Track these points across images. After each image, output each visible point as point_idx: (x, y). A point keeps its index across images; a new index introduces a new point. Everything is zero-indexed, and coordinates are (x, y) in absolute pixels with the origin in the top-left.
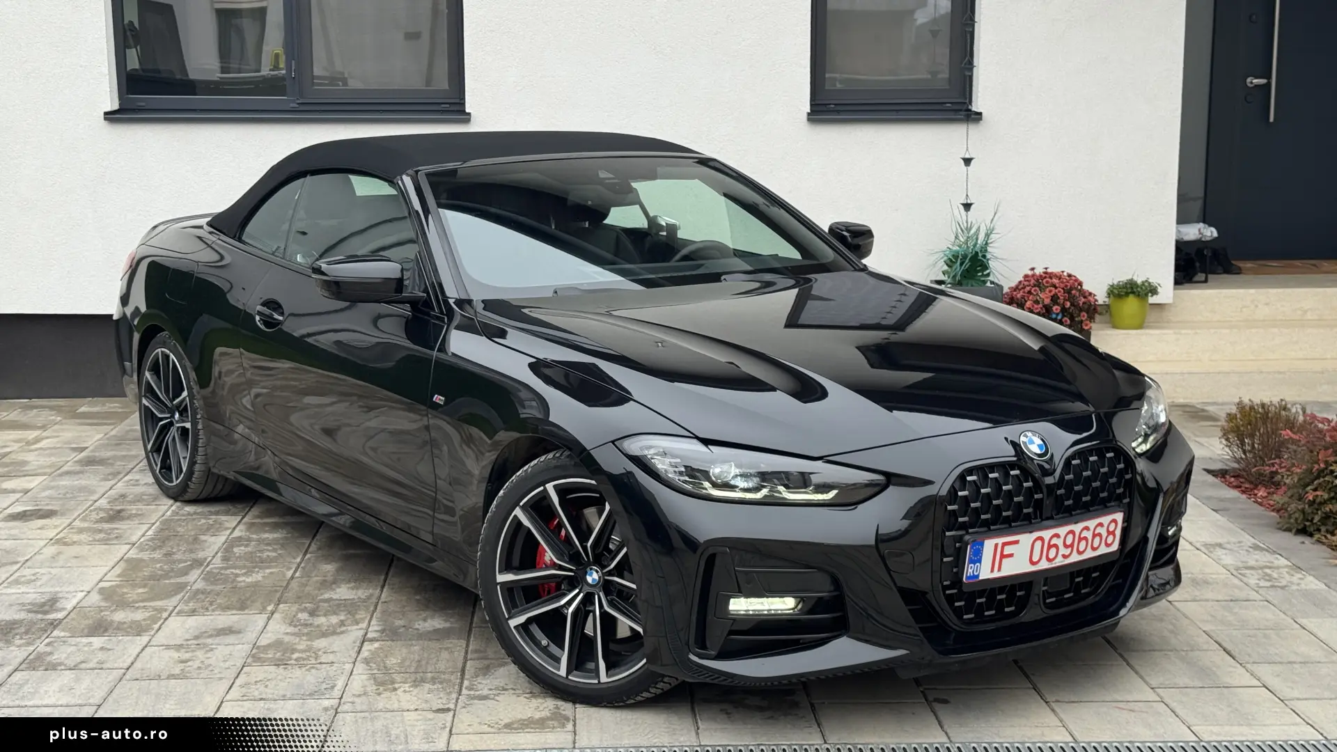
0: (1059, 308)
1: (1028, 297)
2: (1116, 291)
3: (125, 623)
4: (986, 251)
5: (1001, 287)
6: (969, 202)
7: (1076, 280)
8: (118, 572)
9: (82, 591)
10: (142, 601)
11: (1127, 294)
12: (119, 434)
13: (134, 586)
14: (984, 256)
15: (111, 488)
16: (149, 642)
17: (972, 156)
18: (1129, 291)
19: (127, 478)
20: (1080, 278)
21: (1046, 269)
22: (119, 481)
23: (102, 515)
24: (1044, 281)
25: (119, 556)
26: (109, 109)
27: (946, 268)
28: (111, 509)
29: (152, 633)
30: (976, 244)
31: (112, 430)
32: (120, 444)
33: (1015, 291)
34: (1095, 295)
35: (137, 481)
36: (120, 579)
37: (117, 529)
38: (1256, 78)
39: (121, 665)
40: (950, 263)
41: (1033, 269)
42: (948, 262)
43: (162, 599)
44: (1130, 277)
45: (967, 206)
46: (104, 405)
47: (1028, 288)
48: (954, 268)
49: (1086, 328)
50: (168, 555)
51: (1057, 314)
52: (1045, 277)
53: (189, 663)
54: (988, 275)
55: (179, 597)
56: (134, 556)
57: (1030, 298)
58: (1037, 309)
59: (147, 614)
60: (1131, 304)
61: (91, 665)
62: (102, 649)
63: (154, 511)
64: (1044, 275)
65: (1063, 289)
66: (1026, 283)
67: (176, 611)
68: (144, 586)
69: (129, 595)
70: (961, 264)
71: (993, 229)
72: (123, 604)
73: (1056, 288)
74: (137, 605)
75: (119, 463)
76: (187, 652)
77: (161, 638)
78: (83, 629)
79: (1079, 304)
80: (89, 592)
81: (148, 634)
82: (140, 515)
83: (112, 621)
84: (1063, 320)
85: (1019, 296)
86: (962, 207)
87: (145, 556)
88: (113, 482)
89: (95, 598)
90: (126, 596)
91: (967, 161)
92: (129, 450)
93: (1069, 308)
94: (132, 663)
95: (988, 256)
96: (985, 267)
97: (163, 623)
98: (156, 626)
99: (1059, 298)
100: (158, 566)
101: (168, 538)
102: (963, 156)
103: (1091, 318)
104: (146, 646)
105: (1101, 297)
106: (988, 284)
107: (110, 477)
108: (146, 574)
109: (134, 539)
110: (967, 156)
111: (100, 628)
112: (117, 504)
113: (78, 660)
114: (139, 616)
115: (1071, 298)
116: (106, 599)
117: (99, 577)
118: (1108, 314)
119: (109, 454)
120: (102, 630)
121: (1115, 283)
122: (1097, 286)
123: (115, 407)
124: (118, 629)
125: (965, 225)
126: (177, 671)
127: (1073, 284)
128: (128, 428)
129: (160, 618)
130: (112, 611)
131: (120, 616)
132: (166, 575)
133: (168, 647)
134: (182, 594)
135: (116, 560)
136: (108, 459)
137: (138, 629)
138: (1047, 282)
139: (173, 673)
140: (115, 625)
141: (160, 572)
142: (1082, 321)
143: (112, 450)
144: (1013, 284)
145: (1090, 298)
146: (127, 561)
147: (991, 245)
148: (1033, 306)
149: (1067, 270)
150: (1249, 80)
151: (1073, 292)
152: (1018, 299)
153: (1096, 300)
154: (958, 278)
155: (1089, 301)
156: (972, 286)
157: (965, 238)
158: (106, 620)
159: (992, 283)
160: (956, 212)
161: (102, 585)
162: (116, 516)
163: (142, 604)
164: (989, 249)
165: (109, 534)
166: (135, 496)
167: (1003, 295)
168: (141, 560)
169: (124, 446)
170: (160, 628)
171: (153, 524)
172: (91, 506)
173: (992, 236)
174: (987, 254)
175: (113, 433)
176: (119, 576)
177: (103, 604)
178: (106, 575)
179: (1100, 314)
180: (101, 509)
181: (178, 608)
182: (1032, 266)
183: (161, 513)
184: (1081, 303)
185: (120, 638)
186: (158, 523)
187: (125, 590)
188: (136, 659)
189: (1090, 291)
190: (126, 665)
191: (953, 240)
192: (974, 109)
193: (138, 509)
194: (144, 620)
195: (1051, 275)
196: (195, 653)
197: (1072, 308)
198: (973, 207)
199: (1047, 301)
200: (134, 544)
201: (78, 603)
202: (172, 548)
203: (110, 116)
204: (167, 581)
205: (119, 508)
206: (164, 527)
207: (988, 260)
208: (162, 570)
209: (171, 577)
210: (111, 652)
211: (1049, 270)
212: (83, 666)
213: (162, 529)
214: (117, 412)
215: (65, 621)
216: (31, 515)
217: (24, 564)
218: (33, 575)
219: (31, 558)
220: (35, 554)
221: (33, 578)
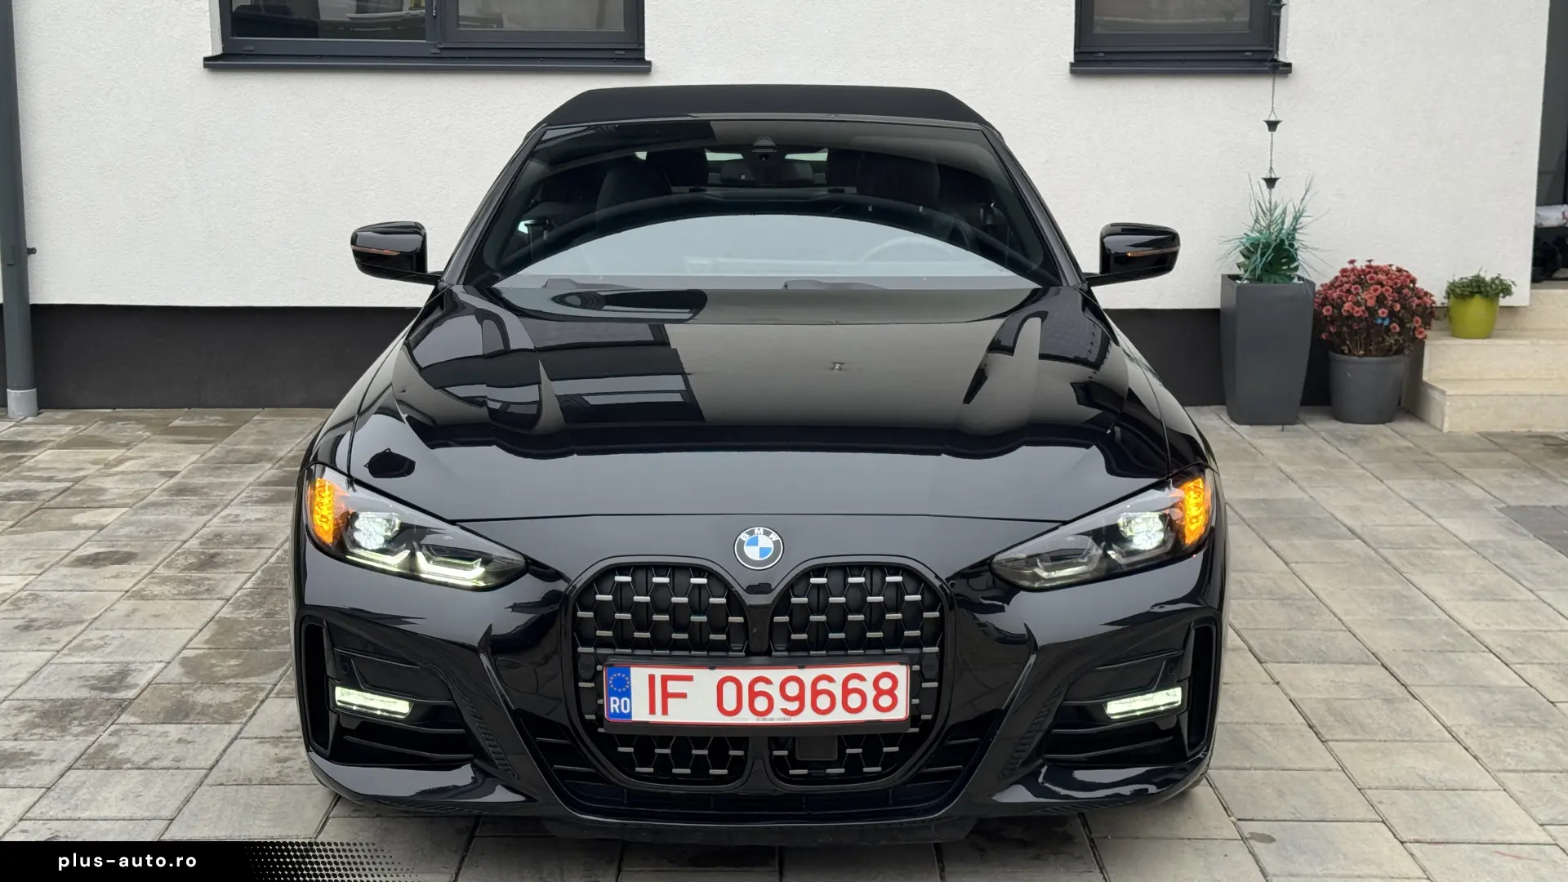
0: (1386, 311)
1: (1347, 297)
2: (1458, 291)
3: (211, 706)
4: (1294, 238)
5: (1312, 284)
6: (1273, 176)
7: (1409, 276)
8: (207, 637)
9: (161, 662)
10: (235, 676)
11: (1472, 294)
12: (218, 456)
13: (225, 656)
14: (1292, 245)
15: (204, 526)
16: (239, 733)
17: (1279, 119)
18: (1476, 290)
19: (224, 513)
20: (1414, 274)
21: (1370, 261)
22: (215, 516)
23: (192, 560)
24: (1368, 277)
25: (210, 614)
26: (209, 54)
27: (1242, 259)
28: (203, 553)
29: (244, 720)
30: (1282, 229)
31: (212, 448)
32: (219, 468)
33: (1330, 289)
34: (1431, 296)
35: (237, 516)
36: (206, 646)
37: (209, 579)
39: (203, 764)
40: (1248, 253)
41: (1352, 262)
42: (1245, 252)
43: (259, 675)
44: (1474, 273)
45: (1271, 182)
46: (202, 418)
47: (1347, 286)
48: (1253, 260)
49: (1420, 337)
50: (268, 615)
51: (1384, 319)
52: (1369, 272)
53: (288, 764)
54: (1296, 268)
55: (281, 671)
56: (228, 616)
57: (1349, 299)
58: (1358, 312)
59: (240, 695)
60: (1477, 306)
61: (166, 763)
62: (180, 741)
63: (254, 557)
64: (1367, 270)
65: (1391, 287)
66: (1345, 279)
67: (275, 690)
68: (237, 656)
69: (219, 668)
70: (1262, 255)
71: (1304, 210)
72: (212, 681)
73: (1382, 285)
74: (228, 682)
75: (215, 493)
76: (287, 747)
77: (253, 728)
78: (159, 713)
79: (1412, 306)
80: (169, 663)
81: (239, 721)
82: (237, 561)
83: (195, 704)
84: (1391, 327)
85: (1335, 295)
86: (1264, 183)
87: (241, 615)
88: (209, 517)
89: (176, 672)
90: (215, 669)
91: (1272, 125)
92: (229, 476)
93: (1399, 311)
94: (217, 762)
95: (1296, 245)
96: (1292, 259)
97: (258, 707)
98: (250, 711)
99: (1386, 299)
100: (257, 629)
101: (270, 592)
102: (1267, 119)
103: (1427, 325)
104: (235, 738)
105: (1439, 297)
106: (1296, 281)
107: (204, 511)
108: (241, 639)
109: (228, 593)
110: (1273, 119)
111: (179, 712)
112: (210, 546)
113: (150, 755)
114: (228, 696)
115: (1403, 301)
116: (188, 673)
117: (184, 642)
118: (1447, 320)
119: (206, 480)
120: (181, 715)
121: (1457, 279)
122: (1434, 283)
123: (215, 420)
124: (201, 713)
125: (1268, 205)
126: (273, 774)
127: (1405, 280)
128: (230, 448)
129: (255, 700)
130: (196, 690)
131: (205, 696)
132: (266, 643)
133: (262, 740)
134: (285, 668)
135: (205, 620)
136: (203, 488)
137: (226, 715)
138: (1372, 278)
139: (267, 776)
140: (199, 708)
141: (259, 638)
142: (1415, 329)
143: (209, 476)
144: (1327, 281)
145: (1425, 298)
146: (218, 621)
147: (1299, 231)
148: (1353, 309)
149: (1397, 263)
151: (1405, 291)
152: (1333, 300)
153: (1434, 302)
154: (1258, 272)
155: (1425, 303)
156: (1275, 282)
157: (1267, 222)
158: (187, 702)
159: (1300, 278)
160: (1256, 188)
161: (186, 653)
162: (208, 562)
163: (232, 681)
164: (1297, 236)
165: (199, 586)
166: (233, 536)
167: (1315, 293)
168: (236, 621)
169: (224, 470)
170: (254, 714)
171: (254, 573)
172: (180, 547)
173: (1302, 220)
174: (1295, 243)
175: (212, 453)
176: (206, 642)
177: (185, 680)
178: (191, 640)
179: (1438, 319)
180: (191, 553)
181: (278, 687)
182: (1352, 259)
183: (264, 559)
184: (1414, 305)
185: (204, 726)
186: (259, 573)
187: (214, 661)
188: (221, 755)
189: (1426, 289)
190: (210, 763)
191: (1251, 225)
192: (1281, 59)
193: (235, 554)
194: (236, 701)
195: (1377, 270)
196: (297, 749)
197: (1403, 311)
198: (1277, 183)
199: (1371, 303)
200: (228, 600)
201: (154, 678)
202: (275, 606)
203: (211, 63)
204: (266, 650)
205: (212, 551)
206: (267, 578)
207: (1296, 250)
208: (262, 635)
209: (272, 645)
210: (190, 746)
211: (1374, 264)
212: (155, 764)
213: (264, 580)
214: (217, 427)
215: (136, 701)
216: (104, 559)
217: (91, 623)
218: (102, 638)
219: (100, 615)
220: (106, 610)
221: (102, 643)
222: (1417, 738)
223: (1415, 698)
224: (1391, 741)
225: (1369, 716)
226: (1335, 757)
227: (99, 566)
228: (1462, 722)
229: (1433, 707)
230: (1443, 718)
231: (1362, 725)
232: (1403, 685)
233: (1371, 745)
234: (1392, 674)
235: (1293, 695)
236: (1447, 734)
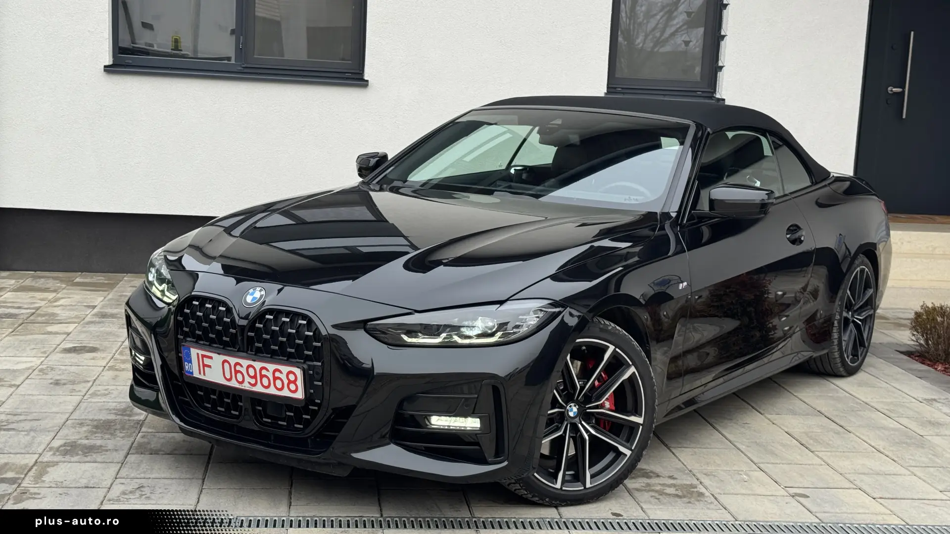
26: (107, 64)
31: (108, 294)
38: (894, 88)
39: (204, 453)
46: (93, 277)
61: (182, 452)
78: (163, 428)
123: (101, 279)
136: (117, 314)
143: (116, 308)
150: (889, 89)
175: (110, 296)
190: (208, 452)
192: (718, 96)
203: (108, 69)
210: (191, 444)
214: (104, 283)
215: (146, 421)
216: (81, 350)
217: (94, 382)
218: (106, 390)
219: (97, 378)
220: (98, 376)
221: (106, 392)
222: (859, 451)
223: (850, 432)
224: (846, 452)
225: (830, 440)
226: (821, 459)
227: (79, 354)
228: (880, 445)
229: (862, 437)
230: (869, 441)
231: (828, 444)
232: (841, 426)
233: (837, 453)
234: (833, 421)
235: (786, 430)
236: (874, 449)
